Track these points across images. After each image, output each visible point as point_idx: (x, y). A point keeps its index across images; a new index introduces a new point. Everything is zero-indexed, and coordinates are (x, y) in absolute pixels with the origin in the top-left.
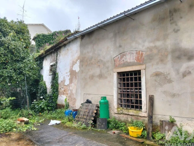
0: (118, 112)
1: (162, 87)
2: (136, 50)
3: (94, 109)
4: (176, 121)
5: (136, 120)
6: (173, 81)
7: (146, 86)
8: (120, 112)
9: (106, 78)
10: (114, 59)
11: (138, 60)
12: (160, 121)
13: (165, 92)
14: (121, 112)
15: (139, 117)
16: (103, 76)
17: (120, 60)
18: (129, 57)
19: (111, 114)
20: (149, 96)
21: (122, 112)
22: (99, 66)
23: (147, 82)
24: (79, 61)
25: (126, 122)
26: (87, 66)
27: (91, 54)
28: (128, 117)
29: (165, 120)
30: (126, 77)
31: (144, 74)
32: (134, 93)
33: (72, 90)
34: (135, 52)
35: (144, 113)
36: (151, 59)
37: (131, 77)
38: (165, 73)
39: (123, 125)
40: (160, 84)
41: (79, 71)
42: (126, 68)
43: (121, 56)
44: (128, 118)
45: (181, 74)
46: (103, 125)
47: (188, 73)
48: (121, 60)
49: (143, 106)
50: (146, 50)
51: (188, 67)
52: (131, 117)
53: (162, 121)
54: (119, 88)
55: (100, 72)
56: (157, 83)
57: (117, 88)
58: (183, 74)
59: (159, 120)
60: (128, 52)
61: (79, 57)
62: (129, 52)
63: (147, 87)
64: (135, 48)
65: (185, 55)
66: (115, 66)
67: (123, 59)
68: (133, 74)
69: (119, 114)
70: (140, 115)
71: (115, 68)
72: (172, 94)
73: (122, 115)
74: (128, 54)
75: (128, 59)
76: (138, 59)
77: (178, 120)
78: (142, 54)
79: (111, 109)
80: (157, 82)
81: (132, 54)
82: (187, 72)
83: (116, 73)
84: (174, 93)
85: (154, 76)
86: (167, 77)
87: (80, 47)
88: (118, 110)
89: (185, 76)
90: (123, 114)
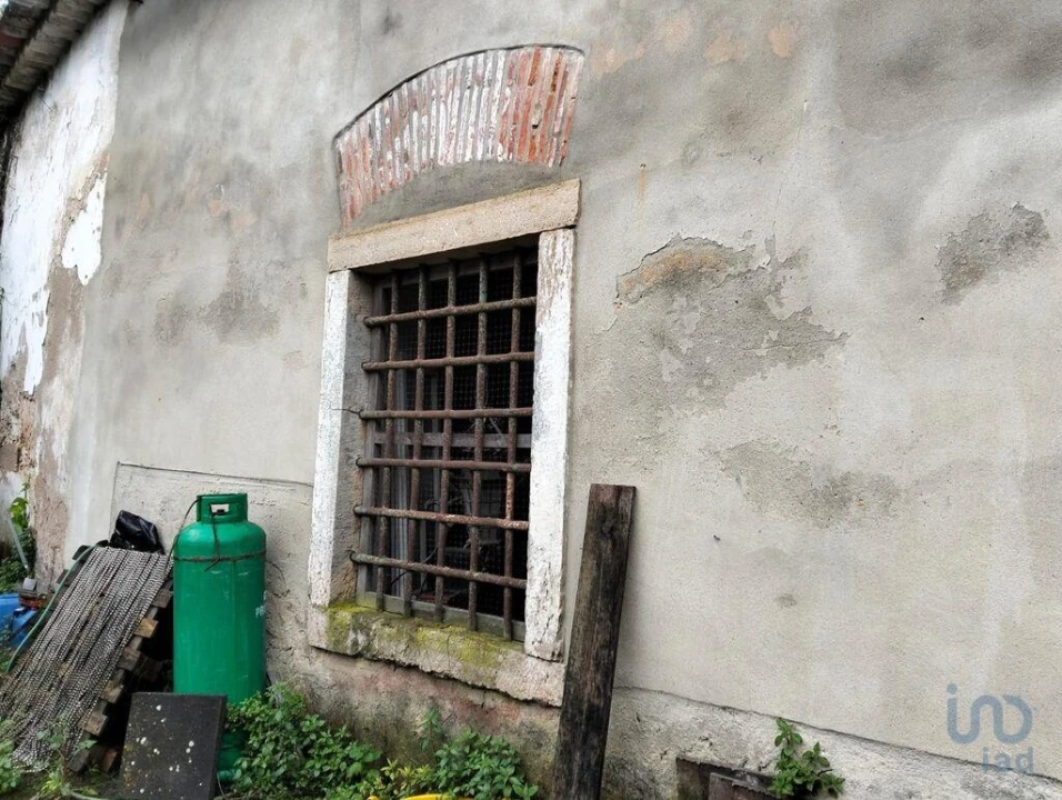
0: (337, 642)
1: (719, 403)
2: (509, 41)
3: (149, 600)
4: (847, 787)
5: (469, 734)
6: (831, 339)
7: (571, 392)
8: (352, 636)
9: (269, 323)
10: (341, 145)
11: (522, 143)
12: (683, 764)
13: (744, 460)
14: (355, 643)
15: (499, 701)
16: (245, 305)
17: (381, 156)
18: (449, 116)
19: (284, 655)
20: (596, 490)
21: (361, 639)
22: (227, 217)
23: (580, 359)
24: (100, 187)
25: (393, 734)
26: (145, 223)
27: (178, 125)
28: (412, 693)
29: (736, 763)
30: (422, 312)
31: (565, 279)
32: (479, 463)
33: (52, 432)
34: (501, 64)
35: (543, 669)
36: (633, 119)
37: (464, 308)
38: (761, 246)
39: (356, 768)
40: (703, 373)
41: (96, 275)
42: (417, 225)
43: (389, 114)
44: (405, 703)
45: (926, 256)
46: (183, 759)
47: (1012, 238)
48: (389, 156)
49: (533, 591)
50: (596, 30)
51: (1014, 170)
52: (430, 690)
53: (703, 770)
54: (366, 420)
55: (231, 273)
56: (677, 364)
57: (347, 412)
58: (943, 253)
59: (672, 755)
60: (443, 70)
61: (105, 154)
62: (451, 65)
63: (579, 406)
64: (504, 28)
65: (981, 37)
66: (342, 212)
67: (405, 141)
68: (482, 287)
69: (344, 656)
70: (505, 681)
71: (341, 231)
72: (819, 485)
73: (361, 669)
74: (443, 92)
75: (442, 138)
76: (520, 131)
77: (865, 778)
78: (559, 76)
79: (290, 607)
80: (675, 350)
81: (479, 81)
82: (1005, 223)
83: (345, 276)
84: (843, 467)
85: (649, 291)
86: (778, 287)
87: (119, 73)
88: (332, 618)
89: (975, 274)
90: (374, 660)
